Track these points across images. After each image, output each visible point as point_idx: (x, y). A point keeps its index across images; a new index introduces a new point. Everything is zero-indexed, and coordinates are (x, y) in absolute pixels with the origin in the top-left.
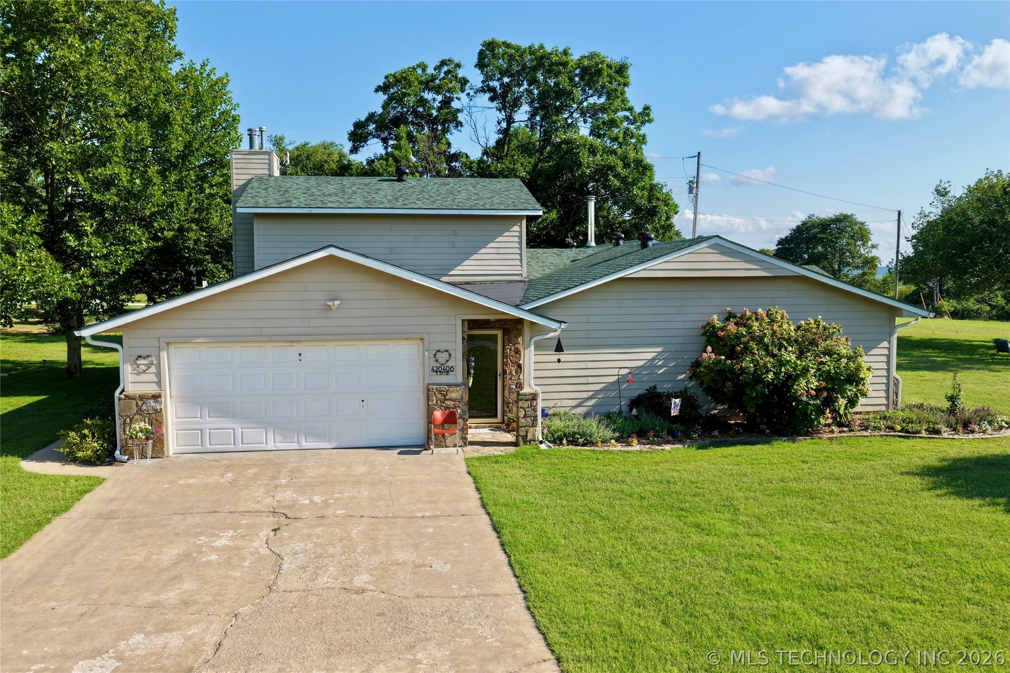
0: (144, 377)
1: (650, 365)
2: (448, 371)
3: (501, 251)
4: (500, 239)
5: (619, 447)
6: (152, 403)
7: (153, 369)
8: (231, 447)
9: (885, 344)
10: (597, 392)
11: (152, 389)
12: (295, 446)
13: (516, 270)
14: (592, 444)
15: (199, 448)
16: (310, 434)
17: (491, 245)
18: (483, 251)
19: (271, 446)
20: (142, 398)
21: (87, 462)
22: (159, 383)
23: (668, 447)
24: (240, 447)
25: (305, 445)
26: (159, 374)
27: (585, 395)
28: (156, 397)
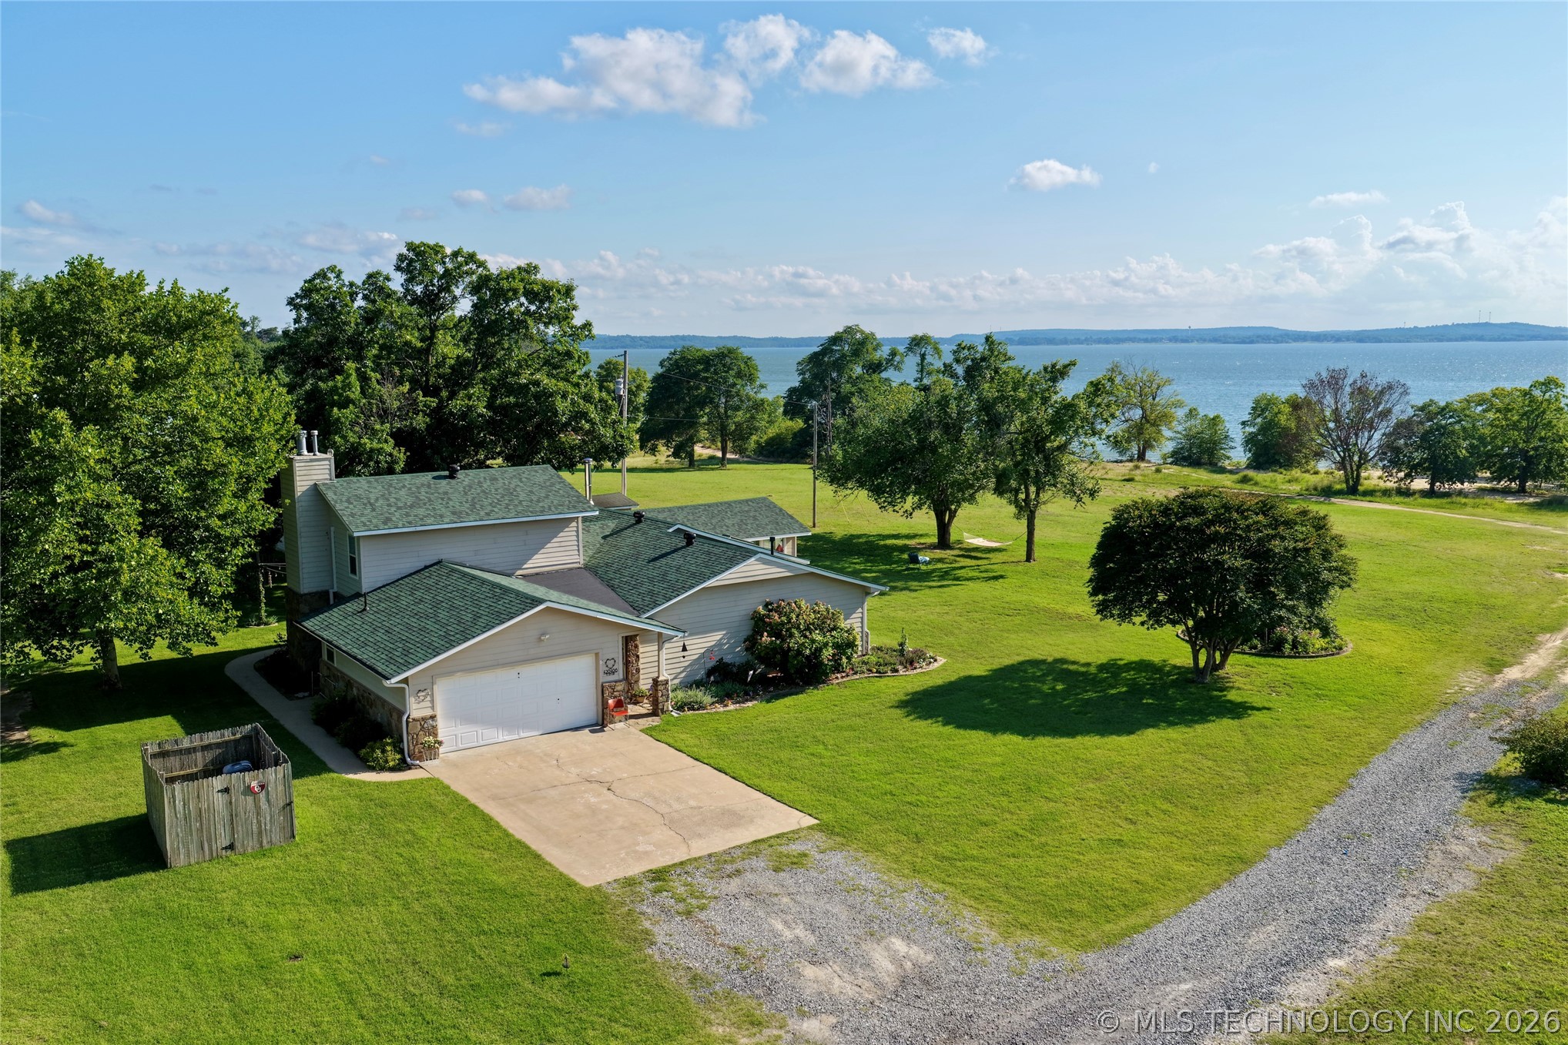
0: (423, 704)
1: (719, 644)
2: (613, 672)
3: (563, 544)
4: (561, 534)
5: (720, 708)
6: (430, 722)
7: (429, 698)
8: (475, 744)
9: (860, 610)
10: (686, 667)
11: (428, 713)
12: (516, 737)
13: (575, 558)
14: (704, 708)
15: (454, 748)
16: (527, 726)
17: (555, 540)
18: (549, 545)
19: (501, 739)
20: (423, 719)
21: (393, 769)
22: (433, 708)
23: (750, 704)
24: (482, 743)
25: (523, 735)
26: (432, 701)
27: (679, 670)
28: (433, 717)
